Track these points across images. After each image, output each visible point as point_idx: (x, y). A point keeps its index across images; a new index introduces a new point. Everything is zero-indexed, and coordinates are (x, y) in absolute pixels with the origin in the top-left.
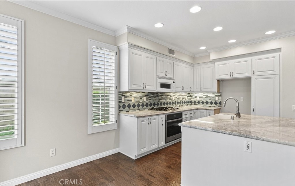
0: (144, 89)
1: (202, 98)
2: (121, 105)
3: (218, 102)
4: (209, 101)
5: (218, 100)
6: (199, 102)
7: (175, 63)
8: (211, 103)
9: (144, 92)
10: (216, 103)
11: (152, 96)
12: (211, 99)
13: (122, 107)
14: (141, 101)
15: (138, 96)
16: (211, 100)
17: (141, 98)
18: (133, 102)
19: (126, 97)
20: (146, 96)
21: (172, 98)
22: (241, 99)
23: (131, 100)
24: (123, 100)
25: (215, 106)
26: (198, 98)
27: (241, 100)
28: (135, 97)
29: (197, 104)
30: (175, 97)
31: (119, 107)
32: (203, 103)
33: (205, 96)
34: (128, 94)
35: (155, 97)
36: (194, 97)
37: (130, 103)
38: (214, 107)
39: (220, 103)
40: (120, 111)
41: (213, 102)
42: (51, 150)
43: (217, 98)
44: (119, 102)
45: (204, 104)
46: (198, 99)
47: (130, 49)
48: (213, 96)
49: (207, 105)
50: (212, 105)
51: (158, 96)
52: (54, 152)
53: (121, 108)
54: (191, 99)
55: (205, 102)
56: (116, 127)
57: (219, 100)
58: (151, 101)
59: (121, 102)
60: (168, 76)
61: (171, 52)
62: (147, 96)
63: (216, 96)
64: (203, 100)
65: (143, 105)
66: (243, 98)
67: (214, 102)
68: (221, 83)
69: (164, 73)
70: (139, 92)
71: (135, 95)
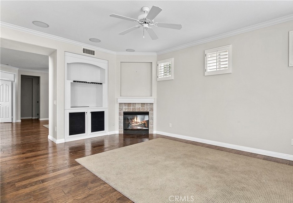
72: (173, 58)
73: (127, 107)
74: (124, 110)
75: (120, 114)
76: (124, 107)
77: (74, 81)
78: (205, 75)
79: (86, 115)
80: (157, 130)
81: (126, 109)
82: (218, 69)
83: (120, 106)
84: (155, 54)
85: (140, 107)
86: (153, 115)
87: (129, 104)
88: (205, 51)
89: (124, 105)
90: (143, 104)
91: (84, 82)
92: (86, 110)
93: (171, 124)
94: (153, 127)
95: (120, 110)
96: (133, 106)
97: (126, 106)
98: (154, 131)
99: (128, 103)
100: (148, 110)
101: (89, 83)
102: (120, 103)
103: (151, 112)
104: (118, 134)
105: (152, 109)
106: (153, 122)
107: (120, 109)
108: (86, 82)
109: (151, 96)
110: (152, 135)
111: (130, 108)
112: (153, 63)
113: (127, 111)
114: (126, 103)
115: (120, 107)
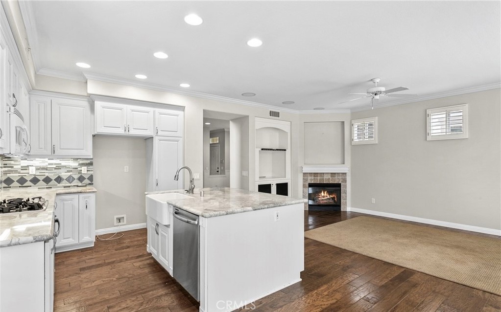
1: (46, 171)
3: (86, 177)
4: (65, 175)
5: (86, 172)
6: (35, 181)
8: (70, 179)
10: (81, 179)
12: (68, 171)
16: (69, 174)
22: (125, 169)
25: (80, 184)
26: (32, 171)
27: (125, 171)
29: (31, 184)
32: (47, 180)
33: (55, 166)
36: (17, 167)
38: (78, 186)
39: (91, 178)
41: (74, 176)
43: (84, 170)
45: (50, 183)
46: (34, 173)
48: (75, 164)
49: (59, 185)
50: (72, 184)
54: (7, 173)
55: (53, 178)
57: (89, 172)
63: (82, 165)
64: (47, 175)
66: (128, 167)
67: (76, 176)
72: (377, 118)
73: (313, 178)
74: (309, 182)
75: (304, 186)
76: (309, 178)
77: (262, 149)
78: (427, 140)
79: (272, 187)
80: (352, 206)
81: (311, 180)
82: (447, 133)
83: (303, 176)
84: (349, 111)
85: (330, 177)
86: (346, 188)
87: (316, 174)
88: (427, 110)
89: (309, 175)
90: (333, 174)
92: (272, 181)
93: (374, 199)
94: (346, 203)
95: (304, 182)
96: (321, 176)
97: (311, 176)
98: (348, 207)
99: (314, 173)
100: (339, 181)
101: (274, 150)
102: (304, 173)
103: (343, 184)
105: (345, 181)
106: (346, 197)
107: (305, 180)
108: (272, 149)
109: (344, 164)
110: (345, 212)
111: (317, 179)
112: (345, 123)
113: (313, 182)
114: (312, 173)
115: (304, 178)
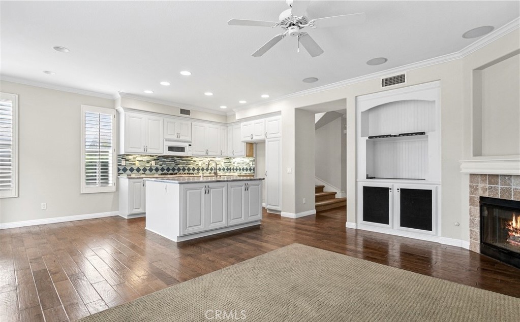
0: (145, 152)
1: (239, 164)
2: (121, 168)
3: (252, 168)
4: (245, 167)
7: (194, 123)
8: (247, 170)
9: (153, 156)
10: (250, 169)
11: (165, 160)
13: (121, 170)
14: (148, 165)
15: (144, 160)
16: (246, 166)
17: (148, 162)
18: (136, 165)
19: (126, 160)
20: (155, 160)
21: (196, 163)
23: (135, 164)
24: (123, 163)
26: (236, 164)
28: (140, 161)
29: (236, 171)
30: (202, 162)
31: (119, 170)
34: (130, 157)
35: (169, 161)
36: (232, 162)
37: (133, 166)
39: (254, 169)
40: (119, 174)
41: (248, 168)
42: (42, 204)
43: (251, 164)
44: (118, 165)
47: (126, 113)
49: (243, 172)
50: (247, 172)
51: (173, 160)
52: (45, 206)
53: (121, 172)
54: (230, 165)
56: (114, 189)
57: (253, 166)
58: (163, 165)
59: (121, 165)
60: (181, 138)
61: (185, 112)
62: (158, 160)
63: (251, 161)
64: (240, 167)
65: (151, 170)
68: (254, 145)
69: (176, 135)
70: (146, 155)
71: (139, 158)
73: (488, 186)
75: (472, 201)
76: (481, 185)
77: (370, 138)
79: (390, 194)
81: (484, 190)
87: (493, 178)
89: (480, 178)
91: (387, 136)
92: (392, 184)
95: (472, 193)
96: (504, 183)
97: (484, 181)
99: (489, 175)
101: (395, 136)
102: (471, 174)
104: (467, 250)
107: (473, 189)
108: (390, 136)
111: (496, 190)
113: (488, 196)
114: (486, 175)
115: (471, 184)
